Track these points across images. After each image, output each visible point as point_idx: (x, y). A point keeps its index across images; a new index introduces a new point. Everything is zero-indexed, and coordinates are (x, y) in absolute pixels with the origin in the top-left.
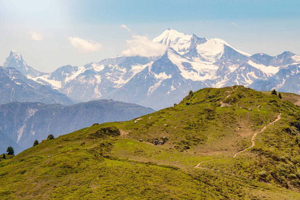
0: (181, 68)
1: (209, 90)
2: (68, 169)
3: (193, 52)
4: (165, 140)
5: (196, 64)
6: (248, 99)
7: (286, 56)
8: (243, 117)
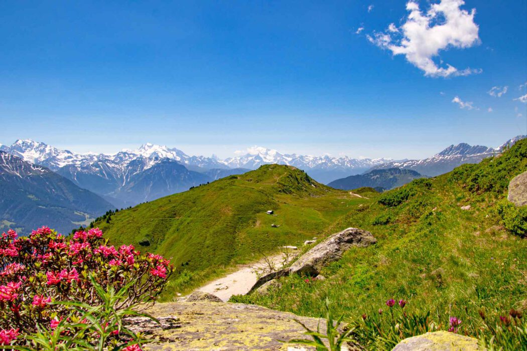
2: (221, 189)
3: (267, 154)
4: (251, 180)
6: (278, 168)
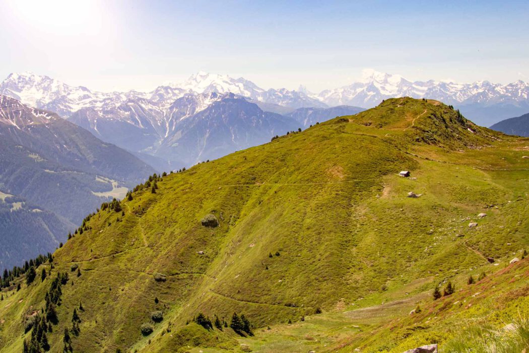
0: (380, 89)
1: (392, 99)
2: (325, 138)
3: (386, 82)
4: (370, 124)
5: (388, 87)
6: (411, 103)
7: (431, 82)
8: (408, 111)
